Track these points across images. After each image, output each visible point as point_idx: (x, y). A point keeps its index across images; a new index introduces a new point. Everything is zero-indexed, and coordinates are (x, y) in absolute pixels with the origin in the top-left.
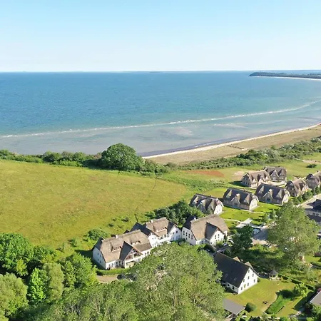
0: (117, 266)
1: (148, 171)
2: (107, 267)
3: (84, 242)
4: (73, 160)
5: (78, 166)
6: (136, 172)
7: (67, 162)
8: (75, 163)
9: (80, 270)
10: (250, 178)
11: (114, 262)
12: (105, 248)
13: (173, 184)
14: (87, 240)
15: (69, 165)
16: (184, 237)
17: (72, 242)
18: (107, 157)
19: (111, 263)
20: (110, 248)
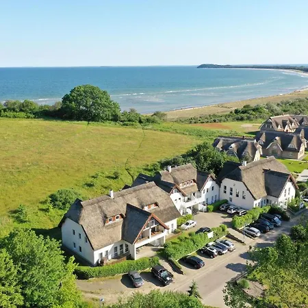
0: (116, 257)
1: (129, 121)
2: (96, 258)
3: (40, 213)
4: (21, 110)
5: (28, 117)
6: (112, 122)
7: (12, 114)
8: (23, 114)
9: (34, 271)
10: (274, 124)
11: (109, 248)
12: (90, 218)
13: (169, 134)
14: (47, 210)
15: (15, 117)
16: (226, 197)
17: (17, 215)
18: (71, 102)
19: (103, 251)
20: (100, 217)
